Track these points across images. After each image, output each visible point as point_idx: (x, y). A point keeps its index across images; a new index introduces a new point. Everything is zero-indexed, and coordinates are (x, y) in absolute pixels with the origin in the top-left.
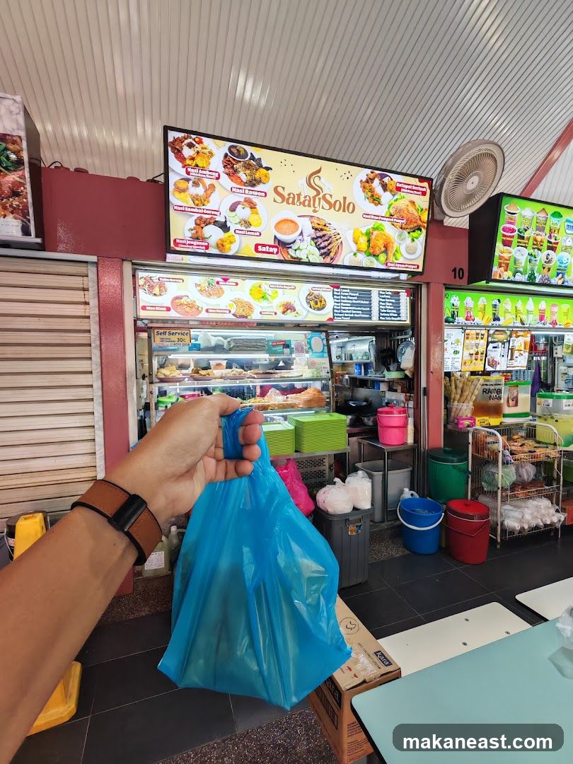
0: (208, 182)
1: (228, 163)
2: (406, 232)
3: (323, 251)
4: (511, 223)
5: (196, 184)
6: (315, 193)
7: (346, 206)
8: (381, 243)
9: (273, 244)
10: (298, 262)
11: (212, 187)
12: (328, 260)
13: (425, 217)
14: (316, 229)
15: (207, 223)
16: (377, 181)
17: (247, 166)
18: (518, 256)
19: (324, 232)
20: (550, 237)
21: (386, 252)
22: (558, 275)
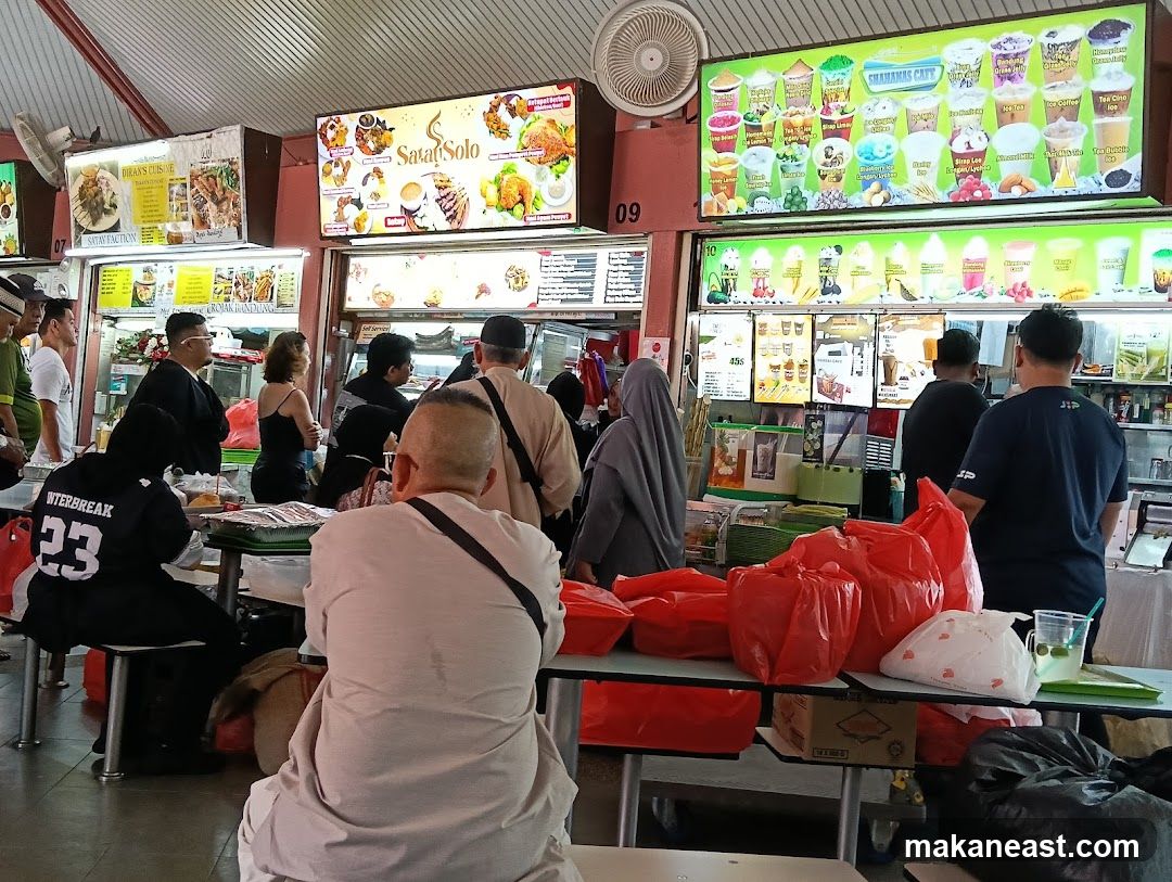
0: (345, 159)
1: (359, 135)
2: (546, 167)
3: (448, 214)
4: (725, 109)
5: (337, 165)
6: (435, 143)
7: (469, 151)
8: (514, 191)
9: (399, 215)
10: (425, 231)
11: (348, 163)
12: (455, 225)
13: (572, 139)
14: (440, 188)
15: (346, 203)
16: (503, 107)
17: (374, 133)
18: (753, 165)
19: (448, 190)
20: (827, 110)
21: (522, 201)
22: (867, 185)
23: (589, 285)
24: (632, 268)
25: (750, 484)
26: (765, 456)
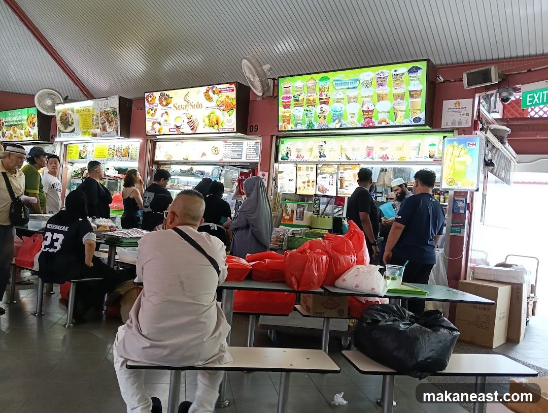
0: (155, 108)
1: (160, 100)
2: (226, 112)
3: (191, 128)
4: (287, 93)
5: (152, 110)
6: (187, 103)
7: (199, 106)
8: (214, 120)
9: (174, 128)
10: (183, 134)
11: (156, 109)
12: (194, 132)
13: (235, 102)
14: (188, 119)
15: (155, 123)
16: (210, 91)
17: (166, 99)
18: (297, 113)
19: (191, 119)
20: (321, 95)
21: (217, 124)
22: (334, 121)
23: (241, 153)
24: (255, 147)
25: (295, 222)
26: (300, 213)
